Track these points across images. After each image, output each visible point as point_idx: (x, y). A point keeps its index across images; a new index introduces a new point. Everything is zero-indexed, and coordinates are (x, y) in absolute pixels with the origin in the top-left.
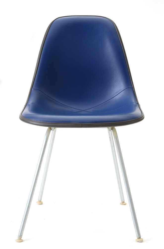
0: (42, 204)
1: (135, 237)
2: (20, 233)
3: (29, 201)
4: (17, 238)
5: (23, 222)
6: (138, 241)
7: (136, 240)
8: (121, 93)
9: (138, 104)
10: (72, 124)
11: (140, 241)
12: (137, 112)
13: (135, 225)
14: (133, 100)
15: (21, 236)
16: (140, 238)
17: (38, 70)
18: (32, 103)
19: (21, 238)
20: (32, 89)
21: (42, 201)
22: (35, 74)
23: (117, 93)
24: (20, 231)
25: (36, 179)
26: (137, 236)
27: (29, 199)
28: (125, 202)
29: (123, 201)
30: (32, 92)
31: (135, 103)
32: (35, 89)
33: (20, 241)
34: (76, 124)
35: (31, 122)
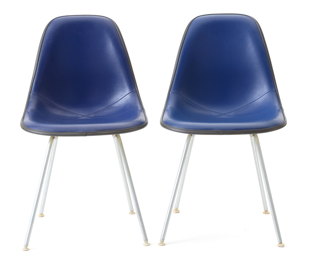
0: (178, 212)
1: (277, 242)
2: (162, 237)
3: (170, 206)
4: (159, 242)
5: (165, 226)
6: (279, 246)
7: (277, 245)
8: (263, 96)
9: (281, 108)
10: (214, 131)
11: (282, 246)
12: (279, 118)
13: (276, 230)
14: (277, 104)
15: (163, 240)
16: (282, 243)
17: (176, 73)
18: (171, 108)
19: (164, 242)
20: (170, 92)
21: (178, 209)
22: (173, 77)
23: (259, 95)
24: (162, 235)
25: (177, 185)
26: (278, 241)
27: (171, 204)
28: (268, 211)
29: (267, 210)
30: (170, 96)
31: (278, 108)
32: (173, 93)
33: (163, 244)
34: (217, 131)
35: (173, 129)
